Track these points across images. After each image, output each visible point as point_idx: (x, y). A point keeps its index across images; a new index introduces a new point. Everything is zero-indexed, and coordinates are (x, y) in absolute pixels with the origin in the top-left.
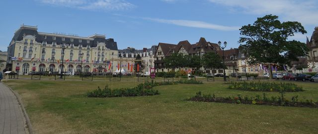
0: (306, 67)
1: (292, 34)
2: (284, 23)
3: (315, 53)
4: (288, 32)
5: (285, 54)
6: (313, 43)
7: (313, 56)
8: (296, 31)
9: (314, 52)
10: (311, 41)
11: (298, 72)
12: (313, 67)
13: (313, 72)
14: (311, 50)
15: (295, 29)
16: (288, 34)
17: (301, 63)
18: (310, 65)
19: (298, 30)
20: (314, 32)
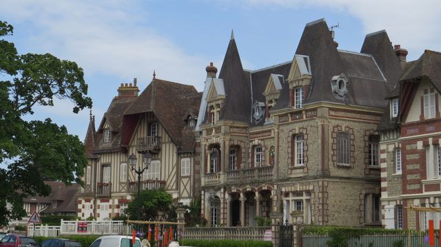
0: (71, 214)
1: (46, 100)
2: (29, 57)
3: (106, 170)
4: (36, 88)
5: (14, 167)
6: (107, 136)
7: (98, 180)
8: (62, 91)
9: (103, 166)
10: (102, 130)
11: (45, 231)
12: (91, 218)
13: (89, 233)
14: (96, 160)
15: (60, 83)
16: (36, 95)
17: (60, 202)
18: (86, 209)
19: (68, 92)
20: (115, 99)
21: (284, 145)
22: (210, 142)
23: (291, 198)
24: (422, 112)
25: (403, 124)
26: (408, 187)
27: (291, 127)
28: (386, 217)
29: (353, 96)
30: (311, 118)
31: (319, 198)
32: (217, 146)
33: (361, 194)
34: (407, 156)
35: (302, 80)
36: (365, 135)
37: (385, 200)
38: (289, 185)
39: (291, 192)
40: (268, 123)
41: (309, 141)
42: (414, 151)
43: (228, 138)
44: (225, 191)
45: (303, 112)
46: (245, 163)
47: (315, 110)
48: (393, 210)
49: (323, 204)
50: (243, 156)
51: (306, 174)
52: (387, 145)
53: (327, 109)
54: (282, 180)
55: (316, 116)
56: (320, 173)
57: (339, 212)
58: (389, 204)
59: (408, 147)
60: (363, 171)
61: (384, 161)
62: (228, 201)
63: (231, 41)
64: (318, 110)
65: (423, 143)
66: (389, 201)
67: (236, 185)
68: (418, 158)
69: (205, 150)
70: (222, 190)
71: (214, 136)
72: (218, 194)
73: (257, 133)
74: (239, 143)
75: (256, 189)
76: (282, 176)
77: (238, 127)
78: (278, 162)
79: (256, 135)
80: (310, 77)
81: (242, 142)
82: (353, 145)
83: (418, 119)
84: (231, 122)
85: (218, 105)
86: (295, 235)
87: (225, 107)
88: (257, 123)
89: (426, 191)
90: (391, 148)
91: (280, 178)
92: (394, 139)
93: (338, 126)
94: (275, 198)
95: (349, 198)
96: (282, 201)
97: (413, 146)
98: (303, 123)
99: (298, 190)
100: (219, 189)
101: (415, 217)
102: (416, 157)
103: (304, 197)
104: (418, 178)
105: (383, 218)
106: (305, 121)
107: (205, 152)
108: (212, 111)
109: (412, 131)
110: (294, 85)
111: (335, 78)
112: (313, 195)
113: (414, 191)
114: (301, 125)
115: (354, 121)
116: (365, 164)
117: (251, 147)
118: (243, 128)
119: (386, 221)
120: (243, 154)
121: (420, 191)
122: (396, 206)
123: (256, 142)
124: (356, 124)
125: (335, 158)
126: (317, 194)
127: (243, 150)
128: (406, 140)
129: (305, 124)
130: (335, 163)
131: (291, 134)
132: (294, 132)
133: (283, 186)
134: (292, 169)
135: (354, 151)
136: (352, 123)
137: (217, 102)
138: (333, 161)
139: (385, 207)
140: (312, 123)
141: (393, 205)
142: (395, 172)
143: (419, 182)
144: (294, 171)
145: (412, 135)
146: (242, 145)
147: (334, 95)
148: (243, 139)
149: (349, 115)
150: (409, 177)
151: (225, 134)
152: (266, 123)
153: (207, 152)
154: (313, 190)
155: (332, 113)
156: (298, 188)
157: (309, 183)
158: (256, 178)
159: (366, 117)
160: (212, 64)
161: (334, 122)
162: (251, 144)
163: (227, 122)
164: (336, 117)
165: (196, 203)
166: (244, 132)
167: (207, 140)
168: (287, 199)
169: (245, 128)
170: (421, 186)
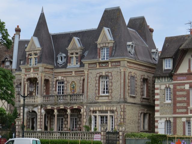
21: (92, 82)
22: (28, 76)
23: (98, 114)
24: (190, 68)
25: (175, 74)
26: (177, 111)
27: (98, 71)
28: (159, 127)
29: (136, 55)
30: (116, 66)
31: (121, 115)
32: (35, 79)
33: (139, 113)
34: (177, 92)
35: (109, 43)
36: (141, 78)
37: (158, 117)
38: (96, 106)
39: (98, 110)
40: (71, 67)
41: (113, 81)
42: (183, 90)
43: (44, 74)
44: (41, 108)
45: (109, 63)
46: (51, 90)
47: (119, 62)
48: (164, 123)
49: (124, 119)
50: (50, 86)
51: (111, 100)
52: (160, 85)
53: (126, 62)
54: (90, 103)
55: (120, 65)
56: (122, 100)
57: (130, 124)
58: (161, 120)
59: (178, 87)
60: (140, 99)
61: (158, 94)
62: (43, 114)
63: (41, 14)
64: (121, 62)
65: (190, 85)
66: (161, 118)
67: (51, 104)
68: (186, 94)
69: (24, 81)
70: (39, 107)
71: (32, 73)
72: (35, 110)
73: (60, 73)
74: (49, 78)
75: (68, 107)
76: (90, 101)
77: (48, 68)
78: (87, 92)
79: (59, 74)
80: (114, 42)
81: (50, 77)
82: (136, 84)
83: (186, 71)
84: (46, 65)
85: (36, 54)
86: (121, 138)
87: (41, 55)
88: (60, 66)
89: (190, 113)
90: (163, 87)
91: (89, 102)
92: (165, 82)
93: (130, 72)
94: (85, 114)
95: (134, 115)
96: (91, 116)
97: (182, 87)
98: (109, 69)
99: (104, 109)
100: (37, 106)
101: (182, 128)
102: (184, 93)
103: (109, 114)
104: (186, 105)
105: (157, 128)
106: (110, 68)
107: (24, 83)
108: (30, 57)
109: (182, 78)
110: (102, 46)
111: (129, 43)
112: (116, 113)
113: (182, 113)
114: (107, 70)
115: (137, 70)
116: (141, 95)
117: (55, 81)
118: (51, 69)
119: (159, 129)
120: (50, 85)
121: (187, 113)
122: (165, 121)
123: (60, 78)
124: (138, 71)
125: (129, 92)
126: (119, 113)
127: (51, 83)
128: (177, 83)
129: (110, 70)
130: (129, 94)
131: (98, 75)
132: (101, 74)
133: (92, 106)
134: (99, 97)
135: (137, 88)
136: (136, 71)
137: (35, 52)
138: (128, 93)
139: (159, 121)
140: (116, 69)
141: (163, 120)
142: (165, 101)
143: (186, 108)
144: (100, 98)
145: (181, 80)
146: (50, 79)
147: (129, 53)
148: (51, 76)
149: (135, 66)
150: (178, 105)
151: (42, 72)
152: (68, 67)
153: (26, 82)
154: (116, 110)
155: (129, 64)
156: (104, 108)
157: (113, 106)
158: (69, 101)
159: (142, 67)
160: (18, 26)
161: (129, 70)
162: (55, 79)
163: (44, 64)
164: (130, 67)
165: (12, 114)
166: (51, 71)
167: (26, 75)
168: (95, 114)
169: (52, 69)
170: (188, 110)
